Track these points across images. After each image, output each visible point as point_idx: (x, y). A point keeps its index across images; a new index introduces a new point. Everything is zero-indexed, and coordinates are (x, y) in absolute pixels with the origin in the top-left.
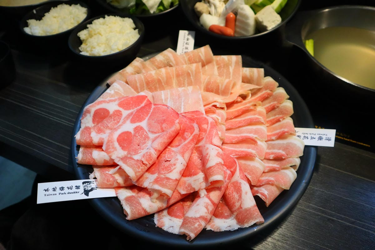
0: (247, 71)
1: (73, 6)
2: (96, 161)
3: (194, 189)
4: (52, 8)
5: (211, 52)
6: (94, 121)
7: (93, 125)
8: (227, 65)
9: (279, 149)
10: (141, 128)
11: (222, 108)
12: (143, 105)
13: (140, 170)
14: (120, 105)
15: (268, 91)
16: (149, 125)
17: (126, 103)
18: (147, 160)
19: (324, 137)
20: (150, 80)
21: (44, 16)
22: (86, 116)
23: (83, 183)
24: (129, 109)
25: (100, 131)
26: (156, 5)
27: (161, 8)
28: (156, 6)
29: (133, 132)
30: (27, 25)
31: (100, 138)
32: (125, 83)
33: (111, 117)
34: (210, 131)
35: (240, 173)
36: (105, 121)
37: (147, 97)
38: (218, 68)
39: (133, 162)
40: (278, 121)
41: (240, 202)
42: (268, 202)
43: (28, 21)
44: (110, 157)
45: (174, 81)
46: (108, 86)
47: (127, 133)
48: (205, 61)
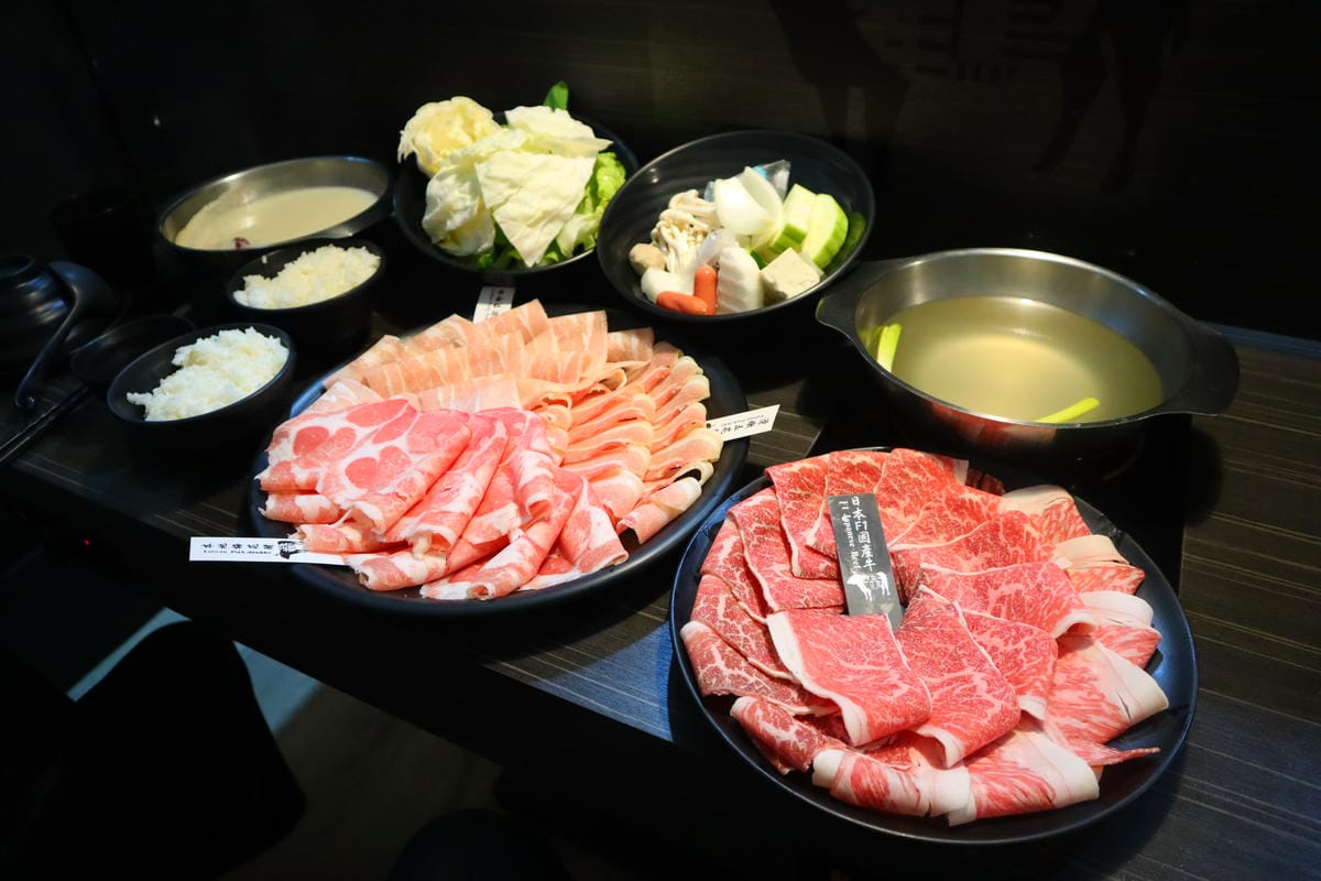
0: (619, 338)
1: (351, 250)
2: (304, 512)
3: (499, 532)
4: (304, 253)
5: (545, 315)
6: (296, 450)
7: (295, 457)
8: (577, 334)
9: (674, 457)
10: (396, 449)
11: (564, 403)
12: (400, 414)
13: (392, 507)
14: (351, 418)
15: (662, 368)
16: (412, 442)
17: (361, 415)
18: (406, 490)
19: (757, 421)
20: (413, 372)
21: (282, 268)
22: (278, 443)
23: (280, 543)
24: (371, 425)
25: (308, 464)
26: (540, 248)
27: (554, 256)
28: (542, 252)
29: (377, 458)
30: (242, 286)
31: (311, 473)
32: (359, 384)
33: (332, 440)
34: (528, 431)
35: (589, 496)
36: (320, 449)
37: (406, 401)
38: (561, 341)
39: (378, 498)
40: (678, 412)
41: (587, 541)
42: (642, 534)
43: (245, 278)
44: (332, 500)
45: (466, 373)
46: (323, 391)
47: (368, 461)
48: (530, 329)
